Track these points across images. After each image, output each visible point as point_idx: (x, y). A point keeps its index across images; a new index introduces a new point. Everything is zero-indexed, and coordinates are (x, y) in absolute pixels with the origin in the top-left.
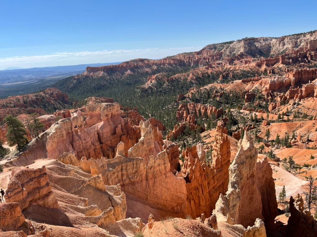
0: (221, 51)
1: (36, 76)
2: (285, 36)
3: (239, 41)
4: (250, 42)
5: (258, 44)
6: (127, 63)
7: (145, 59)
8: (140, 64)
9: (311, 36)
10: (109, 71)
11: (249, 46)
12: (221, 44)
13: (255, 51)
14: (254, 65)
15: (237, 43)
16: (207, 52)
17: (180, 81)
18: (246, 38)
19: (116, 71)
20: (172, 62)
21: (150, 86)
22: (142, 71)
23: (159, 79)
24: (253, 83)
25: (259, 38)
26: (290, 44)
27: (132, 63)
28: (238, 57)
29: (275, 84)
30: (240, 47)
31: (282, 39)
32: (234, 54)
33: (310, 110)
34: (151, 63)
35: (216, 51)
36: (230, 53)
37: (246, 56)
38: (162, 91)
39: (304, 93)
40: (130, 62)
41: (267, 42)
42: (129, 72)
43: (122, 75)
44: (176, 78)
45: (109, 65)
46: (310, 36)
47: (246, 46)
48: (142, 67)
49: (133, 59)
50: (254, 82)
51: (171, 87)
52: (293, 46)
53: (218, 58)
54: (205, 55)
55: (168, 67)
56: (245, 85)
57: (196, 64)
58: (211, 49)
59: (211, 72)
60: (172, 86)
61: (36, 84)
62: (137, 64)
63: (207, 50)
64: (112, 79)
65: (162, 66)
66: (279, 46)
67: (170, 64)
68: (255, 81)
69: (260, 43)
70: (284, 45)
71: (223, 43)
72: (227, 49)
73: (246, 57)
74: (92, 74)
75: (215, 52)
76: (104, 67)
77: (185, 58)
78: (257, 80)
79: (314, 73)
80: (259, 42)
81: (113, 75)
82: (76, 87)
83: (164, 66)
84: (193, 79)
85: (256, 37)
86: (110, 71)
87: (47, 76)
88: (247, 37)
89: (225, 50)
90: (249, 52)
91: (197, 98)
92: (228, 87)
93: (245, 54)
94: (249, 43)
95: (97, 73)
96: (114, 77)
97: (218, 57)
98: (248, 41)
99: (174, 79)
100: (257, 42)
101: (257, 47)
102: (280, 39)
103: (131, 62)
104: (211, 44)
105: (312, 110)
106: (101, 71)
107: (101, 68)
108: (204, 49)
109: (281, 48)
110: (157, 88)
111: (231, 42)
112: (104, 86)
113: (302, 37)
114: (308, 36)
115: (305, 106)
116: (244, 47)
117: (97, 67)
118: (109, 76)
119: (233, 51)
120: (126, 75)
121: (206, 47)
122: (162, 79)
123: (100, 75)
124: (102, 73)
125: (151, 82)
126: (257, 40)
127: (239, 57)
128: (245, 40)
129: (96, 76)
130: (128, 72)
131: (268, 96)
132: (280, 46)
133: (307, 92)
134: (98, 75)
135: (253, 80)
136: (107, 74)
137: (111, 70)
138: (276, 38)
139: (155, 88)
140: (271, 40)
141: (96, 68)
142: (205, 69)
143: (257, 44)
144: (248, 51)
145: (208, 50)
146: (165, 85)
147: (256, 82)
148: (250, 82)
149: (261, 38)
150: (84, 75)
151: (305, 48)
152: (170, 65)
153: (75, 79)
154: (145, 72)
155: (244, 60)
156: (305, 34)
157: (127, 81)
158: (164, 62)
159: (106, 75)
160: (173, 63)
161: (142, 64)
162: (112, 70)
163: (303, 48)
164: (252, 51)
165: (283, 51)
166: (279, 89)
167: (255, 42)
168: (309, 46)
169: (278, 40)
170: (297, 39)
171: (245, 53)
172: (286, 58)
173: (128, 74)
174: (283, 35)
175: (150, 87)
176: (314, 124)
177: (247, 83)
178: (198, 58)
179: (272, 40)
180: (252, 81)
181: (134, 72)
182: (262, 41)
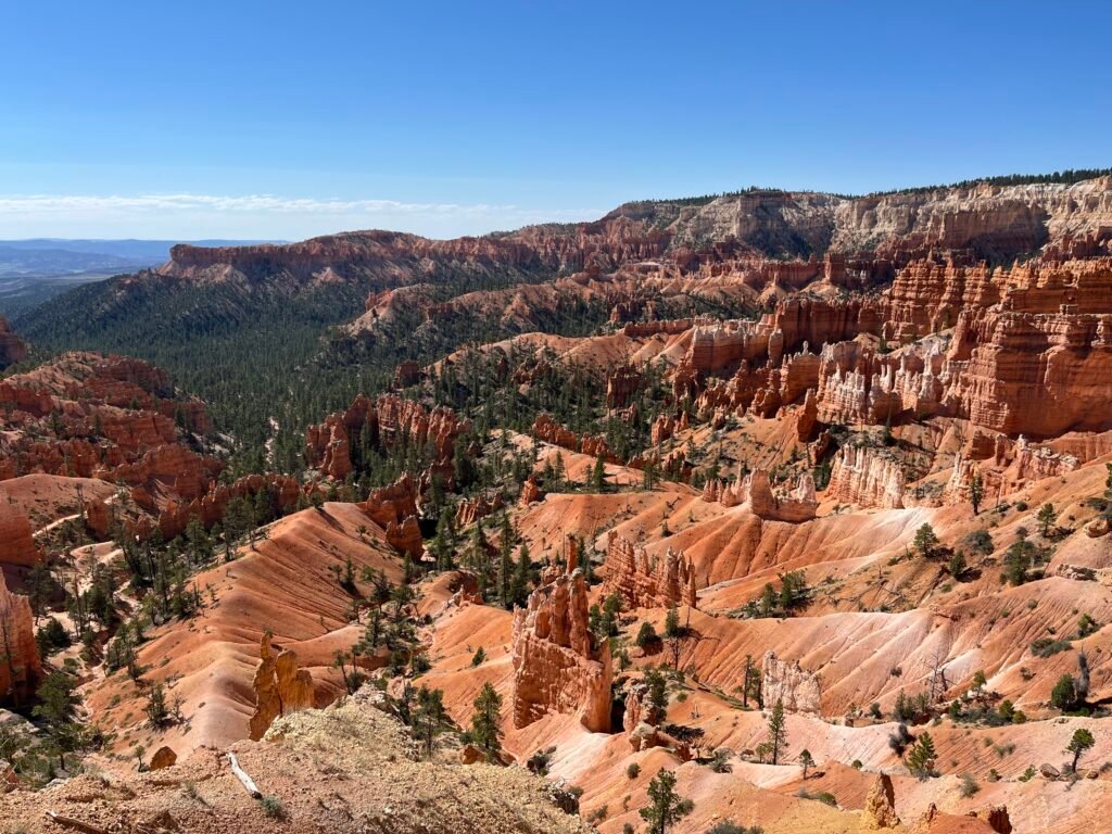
0: (667, 229)
1: (33, 270)
2: (881, 194)
3: (731, 198)
4: (763, 204)
5: (792, 213)
6: (326, 241)
7: (399, 235)
8: (375, 250)
9: (963, 197)
10: (254, 266)
11: (759, 217)
12: (671, 202)
13: (776, 236)
14: (741, 281)
15: (721, 204)
16: (623, 227)
17: (475, 319)
18: (753, 189)
19: (280, 266)
20: (491, 250)
21: (369, 327)
22: (378, 276)
23: (404, 306)
24: (660, 339)
25: (794, 193)
26: (891, 221)
27: (345, 242)
28: (715, 252)
29: (712, 347)
30: (731, 218)
31: (871, 203)
32: (709, 241)
33: (762, 449)
34: (417, 248)
35: (653, 226)
36: (697, 235)
37: (744, 249)
38: (405, 349)
39: (783, 385)
40: (337, 241)
41: (821, 209)
42: (328, 274)
43: (301, 282)
44: (462, 308)
45: (257, 245)
46: (960, 197)
47: (749, 215)
48: (380, 261)
49: (350, 231)
50: (664, 337)
51: (440, 339)
52: (901, 227)
53: (656, 251)
54: (614, 238)
55: (474, 267)
56: (634, 345)
57: (577, 264)
58: (637, 218)
59: (592, 295)
60: (444, 335)
61: (13, 296)
62: (361, 249)
63: (622, 220)
64: (261, 296)
65: (454, 262)
66: (859, 226)
67: (482, 258)
68: (670, 334)
69: (799, 210)
70: (874, 223)
71: (679, 201)
72: (686, 221)
73: (745, 252)
74: (189, 272)
75: (650, 230)
76: (237, 249)
77: (541, 240)
78: (678, 331)
79: (851, 318)
80: (796, 206)
81: (267, 282)
82: (120, 315)
83: (462, 262)
84: (520, 316)
85: (788, 191)
86: (260, 267)
87: (76, 271)
88: (755, 186)
89: (680, 225)
90: (758, 237)
91: (461, 382)
92: (573, 349)
93: (744, 244)
94: (762, 206)
95: (208, 270)
96: (270, 288)
97: (656, 245)
98: (757, 202)
99: (456, 309)
100: (789, 206)
101: (786, 224)
102: (862, 203)
103: (341, 239)
104: (640, 200)
105: (769, 451)
106: (226, 262)
107: (227, 251)
108: (611, 217)
109: (864, 231)
110: (391, 337)
111: (705, 200)
112: (224, 319)
113: (935, 198)
114: (953, 199)
115: (751, 433)
116: (741, 220)
117: (212, 249)
118: (251, 283)
119: (706, 231)
120: (317, 283)
121: (619, 209)
122: (415, 305)
123: (219, 279)
124: (228, 270)
125: (375, 315)
126: (787, 200)
127: (719, 252)
128: (748, 196)
129: (203, 280)
130: (324, 274)
131: (680, 391)
132: (862, 225)
133: (797, 385)
134: (213, 278)
135: (665, 330)
136: (245, 277)
137: (261, 262)
138: (849, 198)
139: (384, 337)
140: (836, 204)
141: (206, 253)
142: (574, 283)
143: (788, 214)
144: (755, 233)
145: (628, 219)
146: (420, 331)
147: (673, 337)
148: (653, 337)
149: (804, 193)
150: (158, 275)
151: (930, 237)
152: (482, 263)
153: (121, 287)
154: (389, 278)
155: (734, 262)
156: (942, 192)
157: (313, 305)
158: (462, 248)
159: (240, 280)
160: (493, 255)
161: (383, 251)
162: (267, 262)
163: (923, 237)
164: (767, 235)
165: (867, 244)
166: (726, 367)
167: (779, 206)
168: (942, 230)
169: (856, 204)
170: (917, 205)
171: (744, 239)
172: (850, 266)
173: (322, 282)
174: (875, 190)
175: (368, 331)
176: (670, 507)
177: (644, 337)
178: (586, 243)
179: (838, 204)
180: (660, 332)
181: (346, 277)
182: (805, 205)
